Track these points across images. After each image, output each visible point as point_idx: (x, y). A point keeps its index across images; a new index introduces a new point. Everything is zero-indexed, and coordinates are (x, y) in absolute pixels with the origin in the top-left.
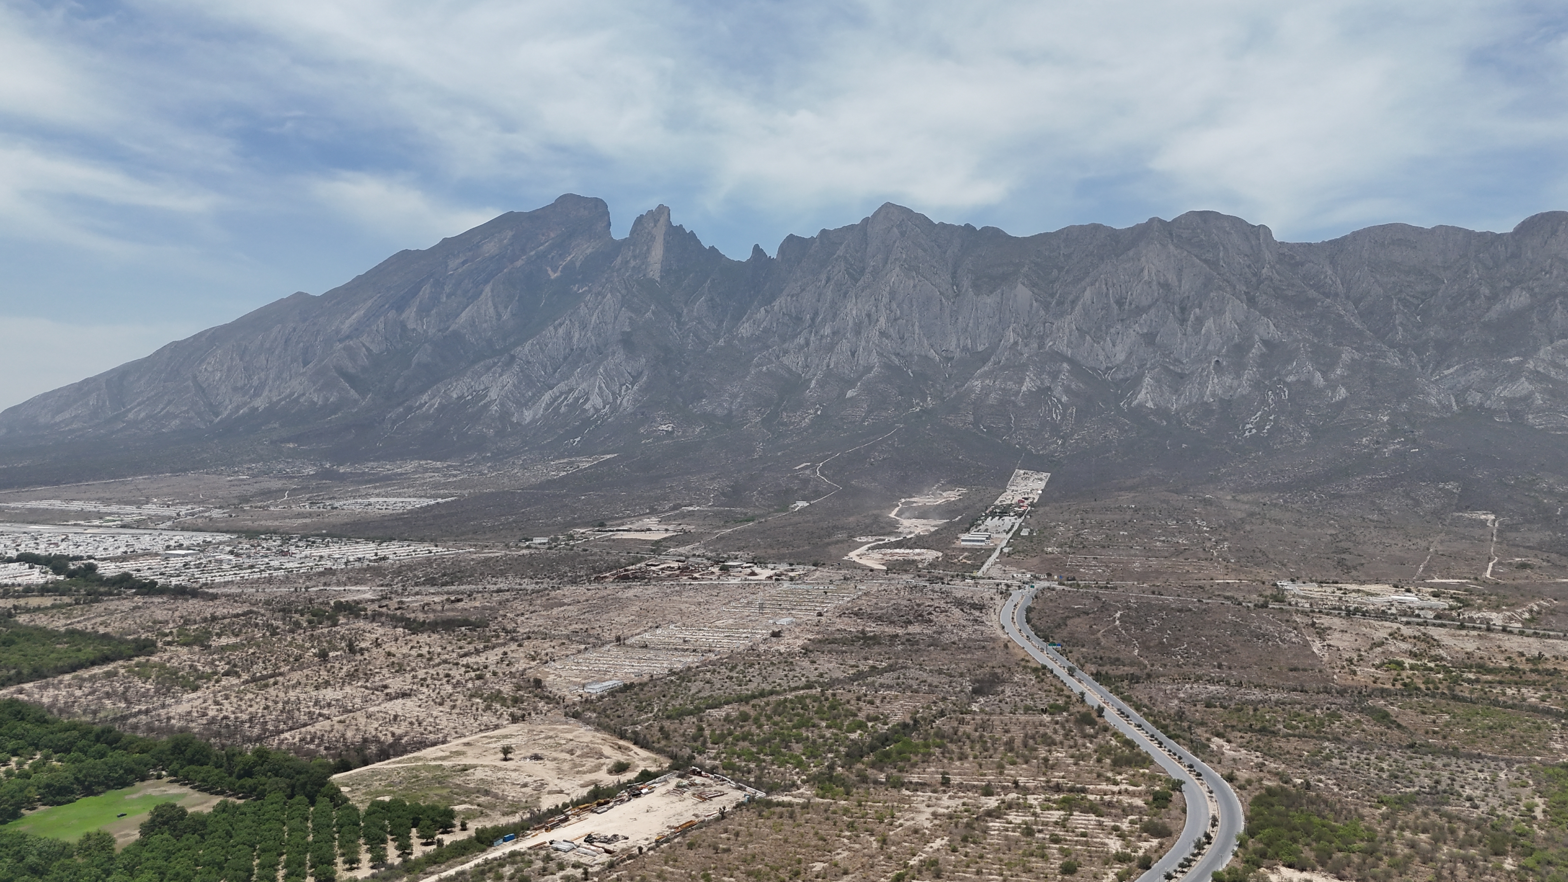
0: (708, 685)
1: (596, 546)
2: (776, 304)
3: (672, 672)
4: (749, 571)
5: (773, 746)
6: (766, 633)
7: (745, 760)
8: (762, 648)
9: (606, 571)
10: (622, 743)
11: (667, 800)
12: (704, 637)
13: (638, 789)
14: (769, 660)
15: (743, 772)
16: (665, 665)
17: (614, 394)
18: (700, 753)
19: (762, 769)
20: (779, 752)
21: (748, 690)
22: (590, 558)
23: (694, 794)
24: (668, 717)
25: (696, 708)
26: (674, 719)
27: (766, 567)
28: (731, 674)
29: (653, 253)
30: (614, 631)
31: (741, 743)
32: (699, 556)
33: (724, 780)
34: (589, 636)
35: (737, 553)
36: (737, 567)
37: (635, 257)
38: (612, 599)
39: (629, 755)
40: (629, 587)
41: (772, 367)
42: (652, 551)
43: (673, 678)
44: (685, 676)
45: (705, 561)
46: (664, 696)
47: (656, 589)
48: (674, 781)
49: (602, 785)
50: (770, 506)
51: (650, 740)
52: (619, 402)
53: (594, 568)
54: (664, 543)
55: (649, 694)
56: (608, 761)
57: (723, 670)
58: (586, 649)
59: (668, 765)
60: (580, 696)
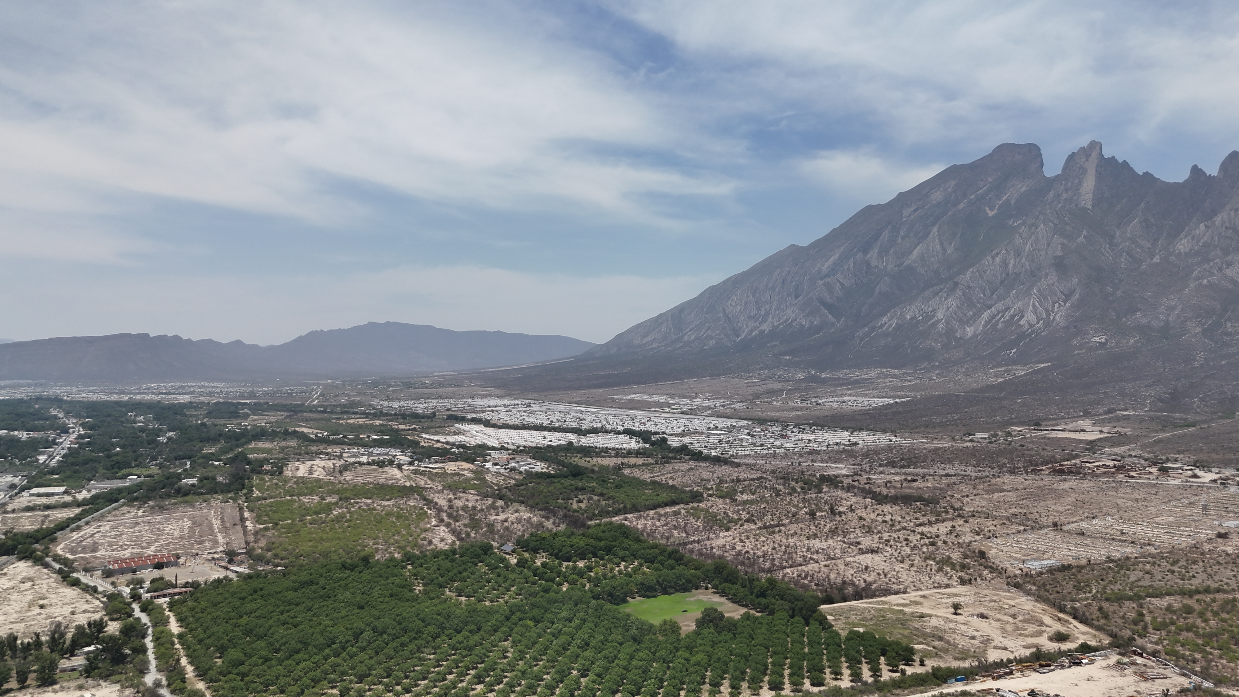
0: (1147, 576)
1: (1032, 442)
2: (1218, 220)
3: (1109, 560)
4: (1190, 473)
5: (1221, 641)
6: (1211, 533)
7: (1189, 650)
8: (1207, 547)
9: (1042, 465)
10: (1061, 615)
11: (1106, 673)
12: (1142, 531)
13: (1078, 659)
14: (1214, 559)
15: (1188, 661)
16: (1102, 553)
17: (1047, 311)
18: (1141, 636)
19: (1209, 661)
20: (1228, 648)
21: (1191, 585)
22: (1027, 452)
23: (1135, 673)
24: (1107, 600)
25: (1135, 595)
26: (1112, 602)
27: (1210, 471)
28: (1173, 568)
29: (1085, 185)
30: (1051, 517)
31: (1185, 634)
32: (1135, 457)
33: (1166, 665)
34: (1028, 519)
35: (1177, 456)
36: (1177, 469)
37: (1067, 190)
38: (1049, 489)
39: (1068, 628)
40: (1065, 480)
41: (1214, 279)
42: (1087, 449)
43: (1111, 565)
44: (1124, 564)
45: (1142, 462)
46: (1102, 580)
47: (1091, 484)
48: (1114, 658)
49: (1044, 649)
50: (1213, 413)
51: (1090, 617)
52: (1052, 317)
53: (1030, 462)
54: (1099, 444)
55: (1087, 576)
56: (1048, 629)
57: (1164, 563)
58: (1025, 530)
59: (1107, 642)
60: (1020, 569)
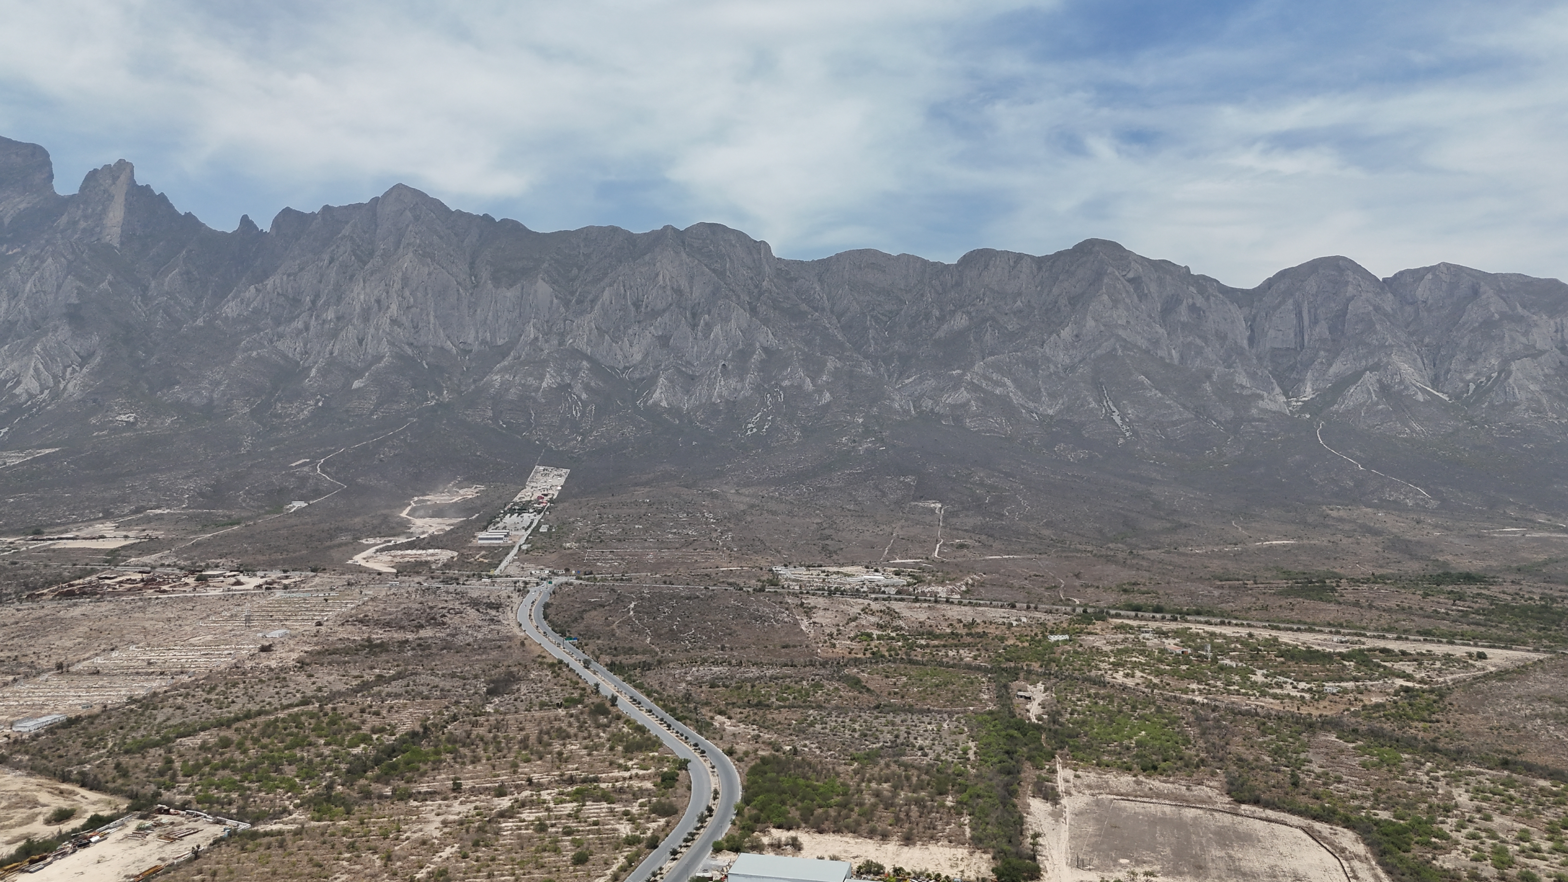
0: (179, 712)
1: (30, 558)
2: (269, 283)
3: (132, 700)
4: (233, 580)
5: (260, 771)
6: (254, 648)
7: (225, 791)
8: (249, 665)
9: (43, 587)
10: (64, 786)
11: (123, 846)
12: (174, 657)
13: (86, 838)
14: (257, 678)
15: (222, 805)
16: (122, 693)
17: (55, 377)
18: (168, 789)
19: (246, 798)
20: (268, 778)
21: (230, 713)
22: (21, 572)
23: (159, 836)
24: (127, 752)
25: (163, 738)
26: (134, 753)
27: (255, 575)
28: (209, 697)
29: (111, 215)
30: (54, 657)
31: (221, 773)
32: (169, 566)
33: (198, 816)
34: (20, 665)
35: (218, 561)
36: (218, 576)
37: (86, 217)
38: (52, 620)
39: (74, 800)
40: (75, 605)
41: (264, 352)
42: (106, 561)
43: (133, 707)
44: (150, 702)
45: (177, 571)
46: (121, 728)
47: (111, 606)
48: (133, 824)
49: (37, 838)
50: (262, 507)
51: (103, 780)
52: (62, 386)
53: (26, 585)
54: (123, 553)
55: (102, 727)
56: (45, 809)
57: (199, 693)
58: (15, 680)
59: (126, 806)
60: (6, 736)
